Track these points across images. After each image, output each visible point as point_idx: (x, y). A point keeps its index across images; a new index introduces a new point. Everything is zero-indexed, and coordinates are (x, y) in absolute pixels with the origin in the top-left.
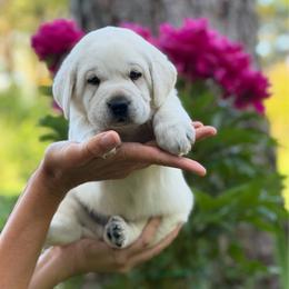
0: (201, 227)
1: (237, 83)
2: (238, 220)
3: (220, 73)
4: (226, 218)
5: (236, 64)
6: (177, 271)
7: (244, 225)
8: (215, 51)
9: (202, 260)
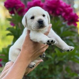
0: (57, 62)
1: (69, 17)
2: (69, 60)
3: (63, 14)
4: (65, 59)
5: (68, 11)
6: (50, 76)
7: (70, 61)
8: (62, 7)
9: (58, 72)
